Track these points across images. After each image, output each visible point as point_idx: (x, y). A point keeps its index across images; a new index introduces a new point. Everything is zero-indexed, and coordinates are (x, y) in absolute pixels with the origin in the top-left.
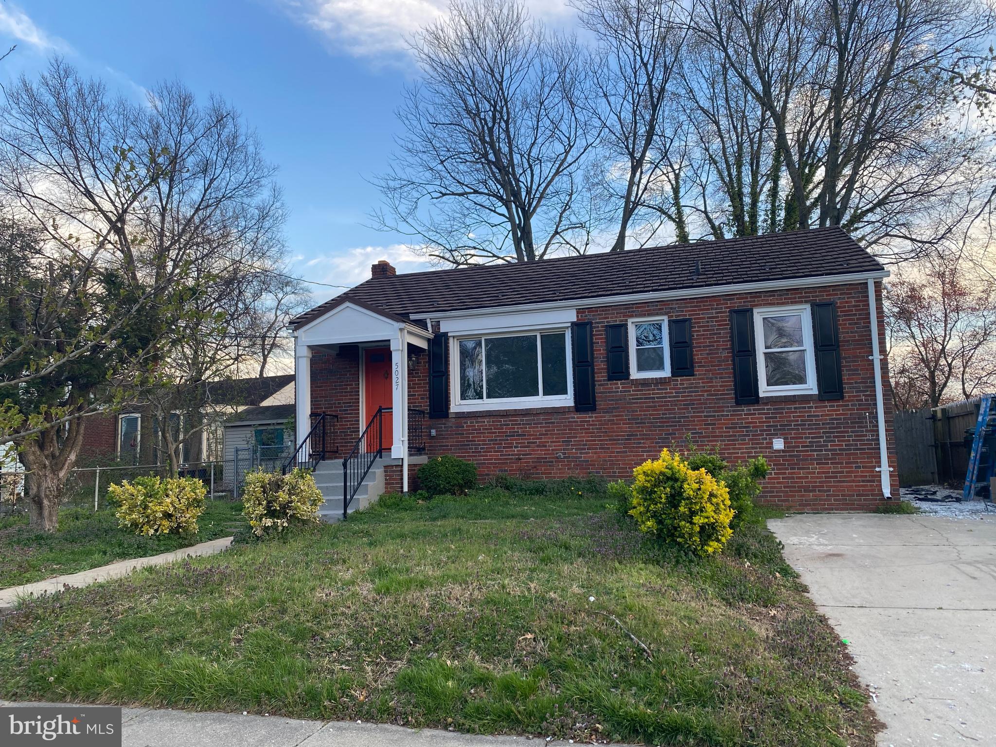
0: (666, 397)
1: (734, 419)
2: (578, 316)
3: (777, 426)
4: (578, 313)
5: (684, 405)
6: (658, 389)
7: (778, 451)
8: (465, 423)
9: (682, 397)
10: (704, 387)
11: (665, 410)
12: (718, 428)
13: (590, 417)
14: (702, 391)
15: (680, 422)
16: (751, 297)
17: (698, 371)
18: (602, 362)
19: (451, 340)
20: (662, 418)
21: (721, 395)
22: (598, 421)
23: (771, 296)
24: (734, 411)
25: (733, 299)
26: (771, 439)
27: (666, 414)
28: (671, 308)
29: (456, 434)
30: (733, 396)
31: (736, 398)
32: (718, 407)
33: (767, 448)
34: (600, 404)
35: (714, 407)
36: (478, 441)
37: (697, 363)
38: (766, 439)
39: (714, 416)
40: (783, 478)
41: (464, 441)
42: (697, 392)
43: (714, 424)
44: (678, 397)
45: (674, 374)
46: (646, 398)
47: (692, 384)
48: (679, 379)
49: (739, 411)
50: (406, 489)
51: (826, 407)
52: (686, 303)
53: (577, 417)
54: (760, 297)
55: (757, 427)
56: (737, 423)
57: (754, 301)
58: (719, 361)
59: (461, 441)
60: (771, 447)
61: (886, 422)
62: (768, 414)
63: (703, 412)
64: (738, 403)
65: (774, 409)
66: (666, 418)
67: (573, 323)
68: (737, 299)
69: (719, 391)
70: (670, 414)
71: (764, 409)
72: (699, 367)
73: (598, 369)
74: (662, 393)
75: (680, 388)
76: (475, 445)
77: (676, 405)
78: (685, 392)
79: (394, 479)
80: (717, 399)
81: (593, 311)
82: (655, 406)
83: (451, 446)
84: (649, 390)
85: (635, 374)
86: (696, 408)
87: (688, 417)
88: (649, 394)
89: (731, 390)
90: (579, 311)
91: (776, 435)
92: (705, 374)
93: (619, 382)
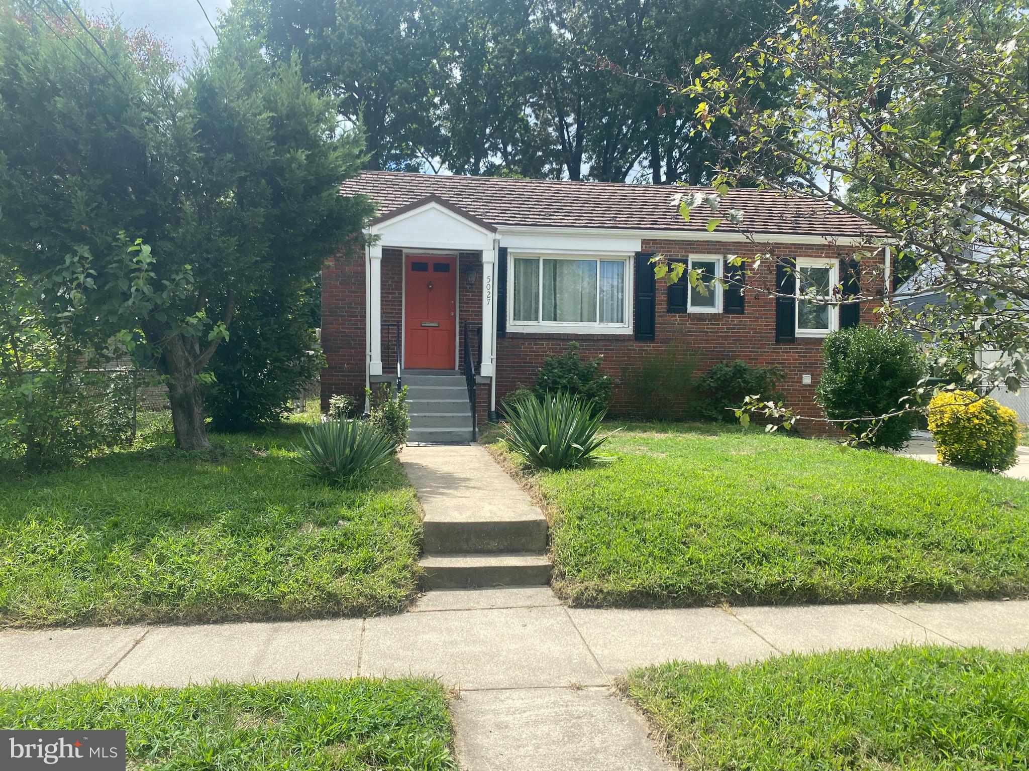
0: (717, 332)
1: (773, 356)
2: (642, 247)
3: (806, 364)
4: (642, 243)
5: (733, 340)
6: (711, 324)
7: (806, 386)
8: (523, 344)
9: (732, 332)
10: (751, 325)
11: (717, 344)
12: (760, 363)
13: (648, 346)
14: (749, 329)
15: (729, 355)
16: (795, 248)
17: (747, 310)
18: (662, 294)
19: (510, 256)
20: (713, 351)
21: (765, 333)
22: (655, 350)
23: (810, 249)
24: (774, 348)
25: (780, 248)
26: (801, 375)
27: (717, 347)
28: (728, 249)
29: (512, 355)
30: (774, 335)
31: (776, 337)
32: (761, 344)
33: (797, 382)
34: (659, 335)
35: (758, 344)
36: (536, 363)
37: (747, 302)
38: (797, 374)
39: (757, 352)
40: (808, 409)
41: (521, 363)
42: (745, 329)
43: (757, 359)
44: (729, 332)
45: (726, 309)
46: (700, 332)
47: (741, 321)
48: (729, 316)
49: (778, 348)
50: (493, 408)
52: (740, 246)
53: (636, 346)
54: (802, 248)
55: (791, 363)
56: (775, 360)
57: (797, 252)
58: (764, 303)
59: (518, 363)
60: (801, 382)
62: (801, 353)
63: (749, 348)
64: (778, 341)
65: (806, 349)
66: (716, 351)
67: (637, 253)
68: (784, 248)
69: (763, 329)
70: (720, 347)
71: (797, 348)
72: (748, 306)
73: (659, 300)
74: (715, 328)
75: (731, 325)
76: (532, 367)
77: (726, 340)
78: (734, 329)
79: (483, 398)
80: (761, 337)
81: (657, 243)
82: (708, 340)
84: (703, 324)
85: (691, 309)
86: (743, 344)
87: (735, 351)
88: (704, 328)
89: (773, 329)
90: (645, 242)
91: (805, 372)
92: (752, 314)
93: (677, 315)
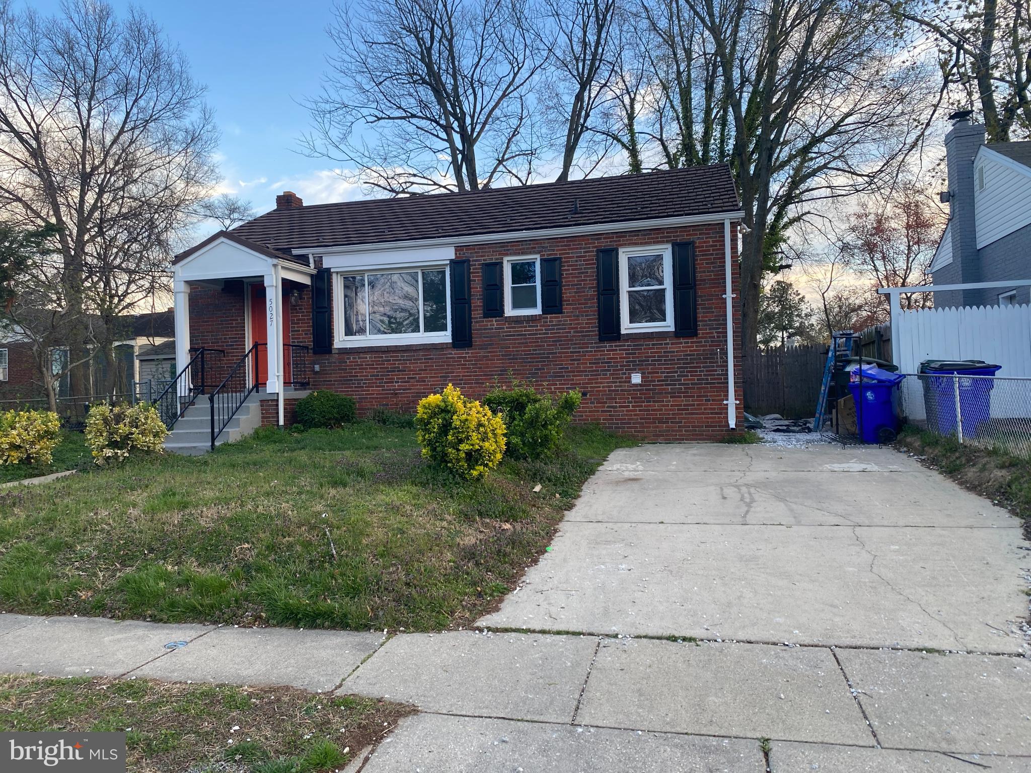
0: (536, 334)
1: (597, 355)
2: (456, 254)
3: (635, 361)
4: (456, 250)
5: (553, 341)
6: (529, 326)
7: (636, 385)
8: (349, 358)
9: (551, 334)
10: (571, 324)
11: (536, 346)
12: (582, 363)
13: (466, 353)
14: (569, 328)
15: (549, 357)
16: (617, 237)
17: (566, 309)
18: (478, 299)
19: (334, 276)
20: (532, 354)
21: (587, 331)
22: (473, 357)
23: (635, 236)
24: (597, 347)
25: (600, 239)
26: (630, 374)
27: (536, 350)
28: (543, 247)
29: (339, 370)
30: (597, 333)
31: (600, 335)
32: (583, 343)
33: (625, 382)
34: (476, 341)
35: (580, 344)
36: (360, 376)
37: (566, 301)
38: (625, 374)
39: (579, 352)
40: (640, 411)
41: (347, 377)
42: (565, 329)
43: (579, 360)
44: (548, 334)
45: (544, 311)
46: (518, 335)
47: (561, 321)
48: (549, 316)
49: (602, 347)
50: (281, 422)
51: (681, 343)
52: (557, 242)
53: (455, 353)
54: (626, 237)
55: (618, 362)
56: (599, 359)
57: (619, 241)
58: (585, 300)
59: (344, 377)
60: (630, 382)
61: (734, 357)
62: (628, 350)
63: (569, 348)
64: (602, 339)
65: (634, 345)
66: (536, 354)
67: (451, 261)
68: (605, 238)
69: (584, 328)
70: (539, 350)
71: (624, 346)
72: (567, 305)
73: (475, 307)
74: (533, 331)
75: (549, 326)
76: (358, 380)
77: (546, 342)
78: (554, 329)
79: (270, 413)
80: (583, 336)
81: (470, 249)
82: (526, 343)
83: (335, 381)
84: (521, 327)
85: (509, 311)
86: (563, 345)
87: (556, 353)
88: (522, 331)
89: (596, 327)
90: (458, 249)
91: (634, 370)
92: (572, 312)
93: (494, 319)
